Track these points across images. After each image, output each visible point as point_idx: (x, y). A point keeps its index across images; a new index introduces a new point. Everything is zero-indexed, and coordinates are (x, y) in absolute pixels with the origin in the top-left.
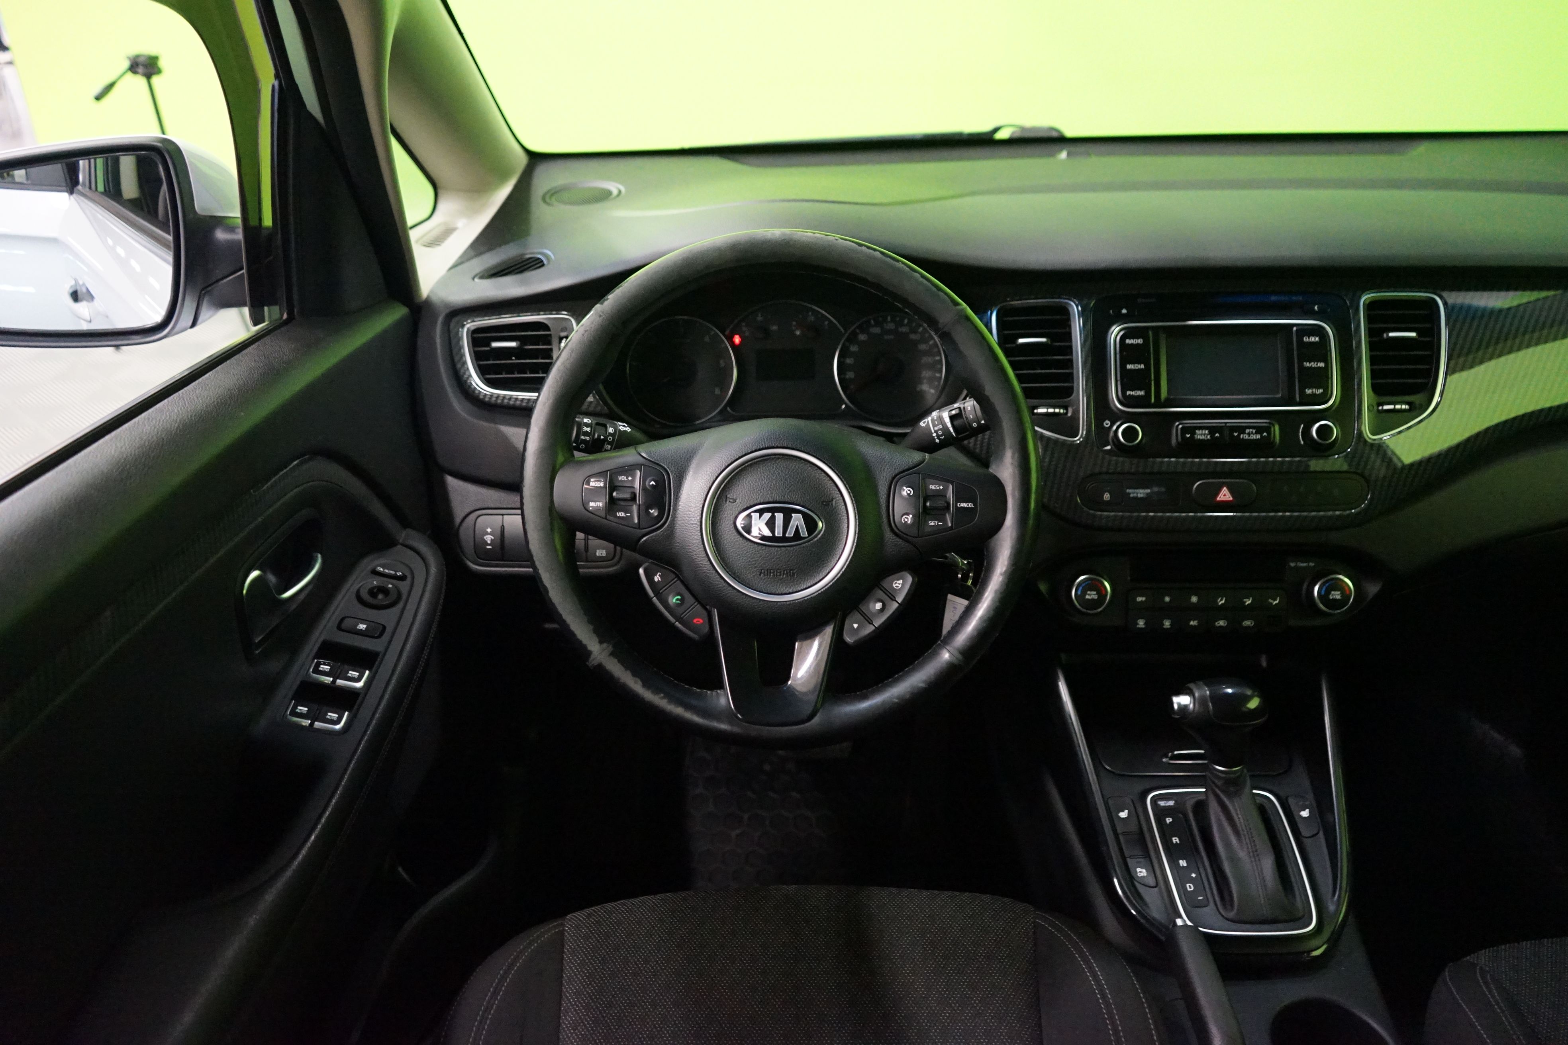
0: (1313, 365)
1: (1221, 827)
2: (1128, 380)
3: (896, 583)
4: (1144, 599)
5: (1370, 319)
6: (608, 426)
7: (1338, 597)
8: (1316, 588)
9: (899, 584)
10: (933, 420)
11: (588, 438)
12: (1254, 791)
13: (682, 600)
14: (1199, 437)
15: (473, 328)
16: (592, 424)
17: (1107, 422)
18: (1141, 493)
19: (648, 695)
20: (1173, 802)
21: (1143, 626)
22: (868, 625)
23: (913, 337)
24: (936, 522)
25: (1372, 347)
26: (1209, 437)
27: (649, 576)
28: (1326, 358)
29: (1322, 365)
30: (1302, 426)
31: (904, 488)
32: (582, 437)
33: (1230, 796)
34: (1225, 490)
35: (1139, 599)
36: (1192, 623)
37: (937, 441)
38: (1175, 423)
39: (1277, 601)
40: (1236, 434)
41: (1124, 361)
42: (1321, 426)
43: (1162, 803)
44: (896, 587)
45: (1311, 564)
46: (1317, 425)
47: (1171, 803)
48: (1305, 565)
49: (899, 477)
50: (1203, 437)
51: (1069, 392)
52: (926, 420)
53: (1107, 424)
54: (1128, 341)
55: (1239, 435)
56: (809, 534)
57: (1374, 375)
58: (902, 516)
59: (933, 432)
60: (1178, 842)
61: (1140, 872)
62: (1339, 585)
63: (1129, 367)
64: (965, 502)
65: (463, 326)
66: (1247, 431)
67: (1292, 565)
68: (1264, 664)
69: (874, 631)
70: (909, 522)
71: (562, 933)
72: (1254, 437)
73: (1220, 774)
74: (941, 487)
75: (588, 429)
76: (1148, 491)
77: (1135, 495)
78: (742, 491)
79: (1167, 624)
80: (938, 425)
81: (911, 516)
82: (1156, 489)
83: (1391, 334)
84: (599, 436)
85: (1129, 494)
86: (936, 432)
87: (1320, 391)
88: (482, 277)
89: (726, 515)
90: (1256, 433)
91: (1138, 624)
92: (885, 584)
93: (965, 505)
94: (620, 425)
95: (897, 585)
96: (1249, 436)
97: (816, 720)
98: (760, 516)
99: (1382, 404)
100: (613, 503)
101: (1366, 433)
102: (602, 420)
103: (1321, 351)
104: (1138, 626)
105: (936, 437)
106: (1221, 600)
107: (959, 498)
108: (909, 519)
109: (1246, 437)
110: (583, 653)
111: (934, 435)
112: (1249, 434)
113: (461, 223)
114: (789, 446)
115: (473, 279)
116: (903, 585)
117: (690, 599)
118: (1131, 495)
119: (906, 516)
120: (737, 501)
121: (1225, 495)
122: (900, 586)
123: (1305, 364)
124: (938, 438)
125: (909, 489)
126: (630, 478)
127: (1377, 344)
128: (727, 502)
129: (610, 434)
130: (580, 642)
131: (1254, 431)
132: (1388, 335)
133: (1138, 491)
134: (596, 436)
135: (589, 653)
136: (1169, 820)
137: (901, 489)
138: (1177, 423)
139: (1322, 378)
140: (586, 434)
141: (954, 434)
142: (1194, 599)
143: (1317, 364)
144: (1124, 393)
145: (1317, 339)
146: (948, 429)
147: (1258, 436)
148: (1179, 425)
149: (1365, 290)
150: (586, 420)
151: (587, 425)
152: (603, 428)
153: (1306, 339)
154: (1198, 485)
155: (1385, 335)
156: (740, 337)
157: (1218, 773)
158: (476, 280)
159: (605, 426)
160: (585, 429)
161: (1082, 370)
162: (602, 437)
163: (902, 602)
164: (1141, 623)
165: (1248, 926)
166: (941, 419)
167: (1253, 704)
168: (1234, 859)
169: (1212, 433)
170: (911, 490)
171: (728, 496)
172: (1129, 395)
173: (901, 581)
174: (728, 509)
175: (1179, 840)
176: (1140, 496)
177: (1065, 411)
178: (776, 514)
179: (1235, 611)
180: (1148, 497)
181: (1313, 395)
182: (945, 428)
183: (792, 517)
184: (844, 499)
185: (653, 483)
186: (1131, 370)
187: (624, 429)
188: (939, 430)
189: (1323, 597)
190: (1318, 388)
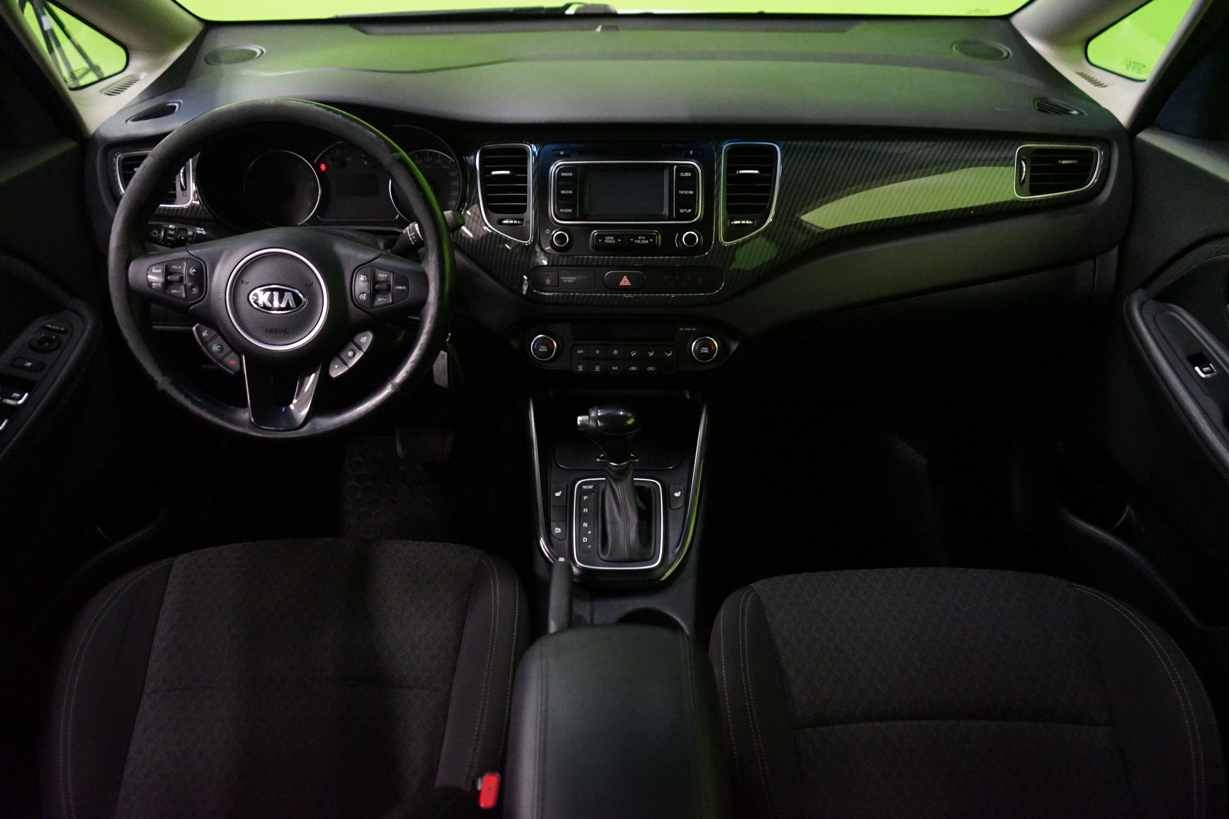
0: (686, 192)
1: (610, 502)
2: (561, 201)
3: (362, 339)
4: (582, 352)
5: (729, 161)
6: (188, 230)
7: (706, 351)
8: (694, 344)
9: (364, 339)
10: (409, 229)
11: (172, 239)
12: (634, 479)
13: (222, 349)
14: (608, 241)
15: (123, 158)
16: (175, 229)
17: (548, 230)
18: (570, 280)
19: (197, 410)
20: (592, 486)
21: (581, 370)
22: (344, 366)
23: (444, 167)
24: (383, 299)
25: (729, 180)
26: (614, 241)
27: (199, 331)
28: (694, 188)
29: (692, 192)
30: (677, 235)
31: (362, 276)
32: (168, 238)
33: (616, 481)
34: (625, 278)
35: (579, 352)
36: (614, 368)
37: (413, 243)
38: (594, 230)
39: (671, 354)
40: (632, 240)
41: (559, 188)
42: (690, 234)
43: (585, 487)
44: (363, 341)
45: (694, 329)
46: (687, 233)
47: (591, 487)
48: (689, 329)
49: (359, 268)
50: (610, 242)
51: (524, 209)
52: (406, 229)
53: (547, 232)
54: (563, 174)
55: (634, 241)
56: (297, 306)
57: (729, 199)
58: (360, 294)
59: (410, 237)
60: (587, 511)
61: (557, 530)
62: (710, 345)
63: (562, 192)
64: (401, 286)
65: (116, 157)
66: (640, 238)
67: (681, 329)
68: (688, 396)
69: (348, 371)
70: (365, 298)
71: (171, 566)
72: (644, 242)
73: (612, 468)
74: (386, 276)
75: (173, 233)
76: (575, 278)
77: (567, 281)
78: (252, 276)
79: (598, 368)
80: (412, 232)
81: (365, 294)
82: (580, 277)
83: (741, 172)
84: (180, 237)
85: (562, 280)
86: (411, 237)
87: (690, 211)
88: (134, 120)
89: (242, 293)
90: (646, 239)
91: (578, 369)
92: (356, 339)
93: (400, 288)
94: (198, 230)
95: (363, 340)
96: (641, 242)
97: (306, 427)
98: (264, 293)
99: (732, 220)
100: (167, 284)
101: (721, 239)
102: (183, 226)
103: (691, 183)
104: (578, 370)
105: (412, 241)
106: (633, 353)
107: (397, 283)
108: (364, 297)
109: (639, 242)
110: (153, 383)
111: (411, 239)
112: (641, 240)
113: (143, 76)
114: (282, 247)
115: (126, 121)
116: (367, 340)
117: (227, 349)
118: (564, 281)
119: (362, 295)
120: (249, 283)
121: (625, 282)
122: (365, 341)
123: (680, 191)
124: (413, 241)
125: (364, 276)
126: (180, 267)
127: (732, 179)
128: (243, 284)
129: (190, 236)
130: (149, 375)
131: (644, 238)
132: (739, 172)
133: (568, 278)
134: (178, 237)
135: (156, 382)
136: (585, 498)
137: (360, 276)
138: (595, 231)
139: (691, 202)
140: (171, 235)
141: (422, 238)
142: (616, 352)
143: (688, 192)
144: (559, 210)
145: (690, 174)
146: (418, 235)
147: (647, 242)
148: (595, 232)
149: (725, 139)
150: (171, 226)
151: (172, 230)
152: (185, 232)
153: (682, 174)
154: (608, 274)
155: (737, 172)
156: (325, 165)
157: (611, 467)
158: (129, 122)
159: (186, 230)
160: (170, 232)
161: (532, 195)
162: (183, 238)
163: (366, 351)
164: (580, 368)
165: (614, 564)
166: (414, 228)
167: (630, 422)
168: (614, 522)
169: (616, 239)
170: (366, 277)
171: (244, 280)
172: (562, 212)
173: (365, 338)
174: (243, 289)
175: (588, 511)
176: (570, 281)
177: (521, 222)
178: (274, 292)
179: (642, 360)
180: (575, 283)
181: (685, 213)
182: (416, 235)
183: (284, 295)
184: (319, 283)
185: (194, 270)
186: (563, 194)
187: (200, 232)
188: (413, 235)
189: (698, 352)
190: (688, 209)
